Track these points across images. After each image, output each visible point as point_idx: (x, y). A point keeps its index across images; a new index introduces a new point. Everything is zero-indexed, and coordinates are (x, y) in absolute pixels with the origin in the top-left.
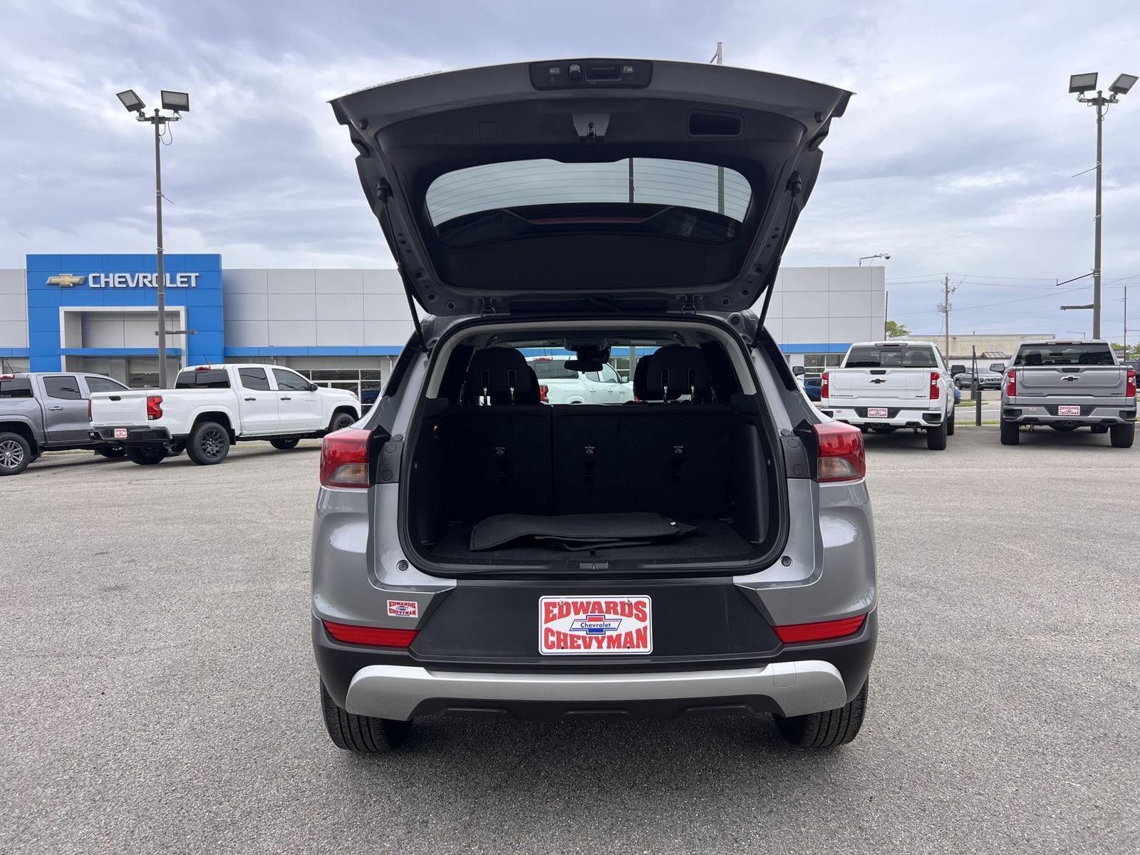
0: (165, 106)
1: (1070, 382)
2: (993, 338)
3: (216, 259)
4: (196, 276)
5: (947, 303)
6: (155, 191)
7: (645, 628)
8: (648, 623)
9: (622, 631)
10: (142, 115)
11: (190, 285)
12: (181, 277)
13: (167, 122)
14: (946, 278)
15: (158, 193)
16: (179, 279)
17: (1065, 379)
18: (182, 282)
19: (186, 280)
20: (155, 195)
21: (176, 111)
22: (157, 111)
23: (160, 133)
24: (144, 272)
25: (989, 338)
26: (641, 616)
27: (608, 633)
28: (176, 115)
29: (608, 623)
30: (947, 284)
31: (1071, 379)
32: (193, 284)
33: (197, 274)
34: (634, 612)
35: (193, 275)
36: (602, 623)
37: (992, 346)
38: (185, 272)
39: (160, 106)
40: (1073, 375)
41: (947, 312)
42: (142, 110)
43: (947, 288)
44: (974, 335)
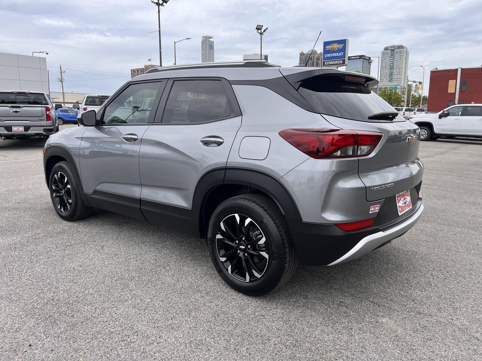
1: (16, 113)
2: (80, 95)
5: (62, 78)
14: (60, 66)
17: (13, 112)
25: (79, 94)
30: (61, 69)
31: (16, 112)
37: (80, 98)
40: (17, 110)
41: (62, 82)
43: (61, 71)
44: (72, 93)
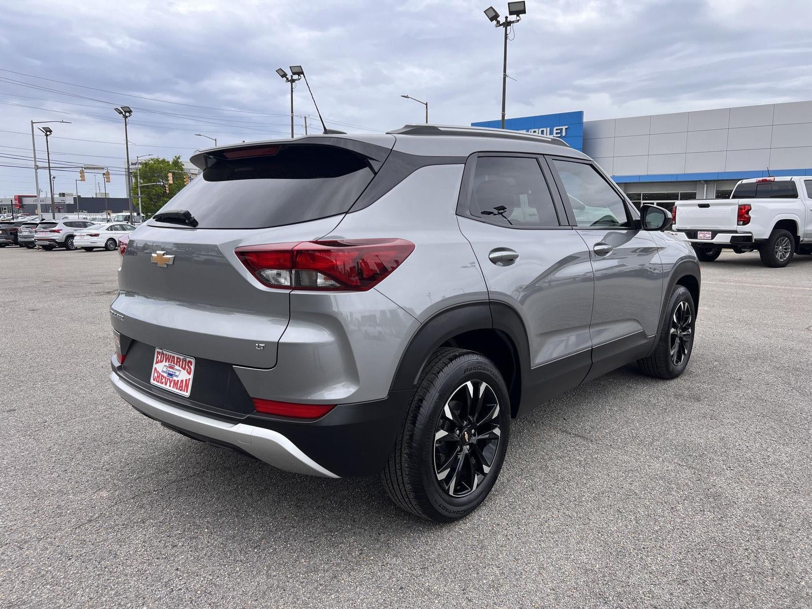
0: (511, 13)
3: (580, 114)
4: (566, 128)
6: (503, 73)
7: (189, 379)
8: (191, 377)
9: (180, 379)
10: (498, 22)
11: (561, 135)
12: (557, 130)
13: (512, 24)
15: (504, 75)
16: (555, 131)
18: (557, 133)
19: (559, 131)
20: (503, 76)
21: (518, 15)
22: (506, 18)
23: (508, 33)
24: (535, 128)
26: (189, 371)
27: (175, 378)
28: (518, 18)
29: (175, 371)
32: (564, 134)
33: (567, 127)
34: (187, 367)
35: (564, 128)
36: (173, 370)
38: (559, 126)
39: (508, 14)
42: (498, 19)
